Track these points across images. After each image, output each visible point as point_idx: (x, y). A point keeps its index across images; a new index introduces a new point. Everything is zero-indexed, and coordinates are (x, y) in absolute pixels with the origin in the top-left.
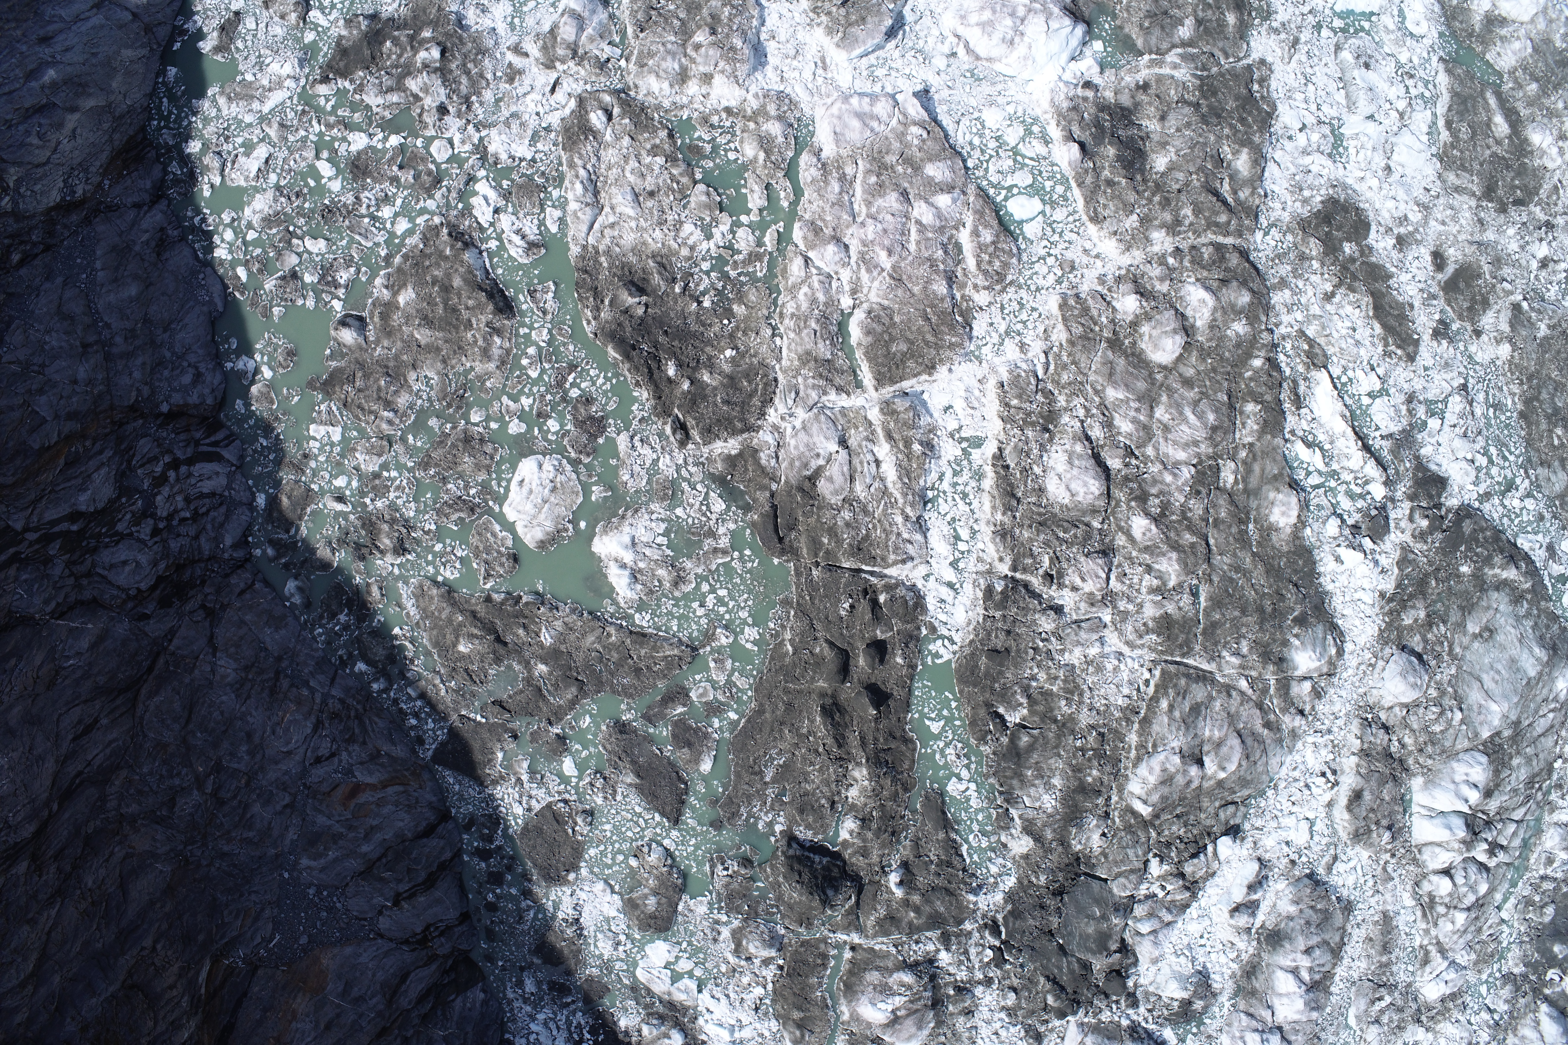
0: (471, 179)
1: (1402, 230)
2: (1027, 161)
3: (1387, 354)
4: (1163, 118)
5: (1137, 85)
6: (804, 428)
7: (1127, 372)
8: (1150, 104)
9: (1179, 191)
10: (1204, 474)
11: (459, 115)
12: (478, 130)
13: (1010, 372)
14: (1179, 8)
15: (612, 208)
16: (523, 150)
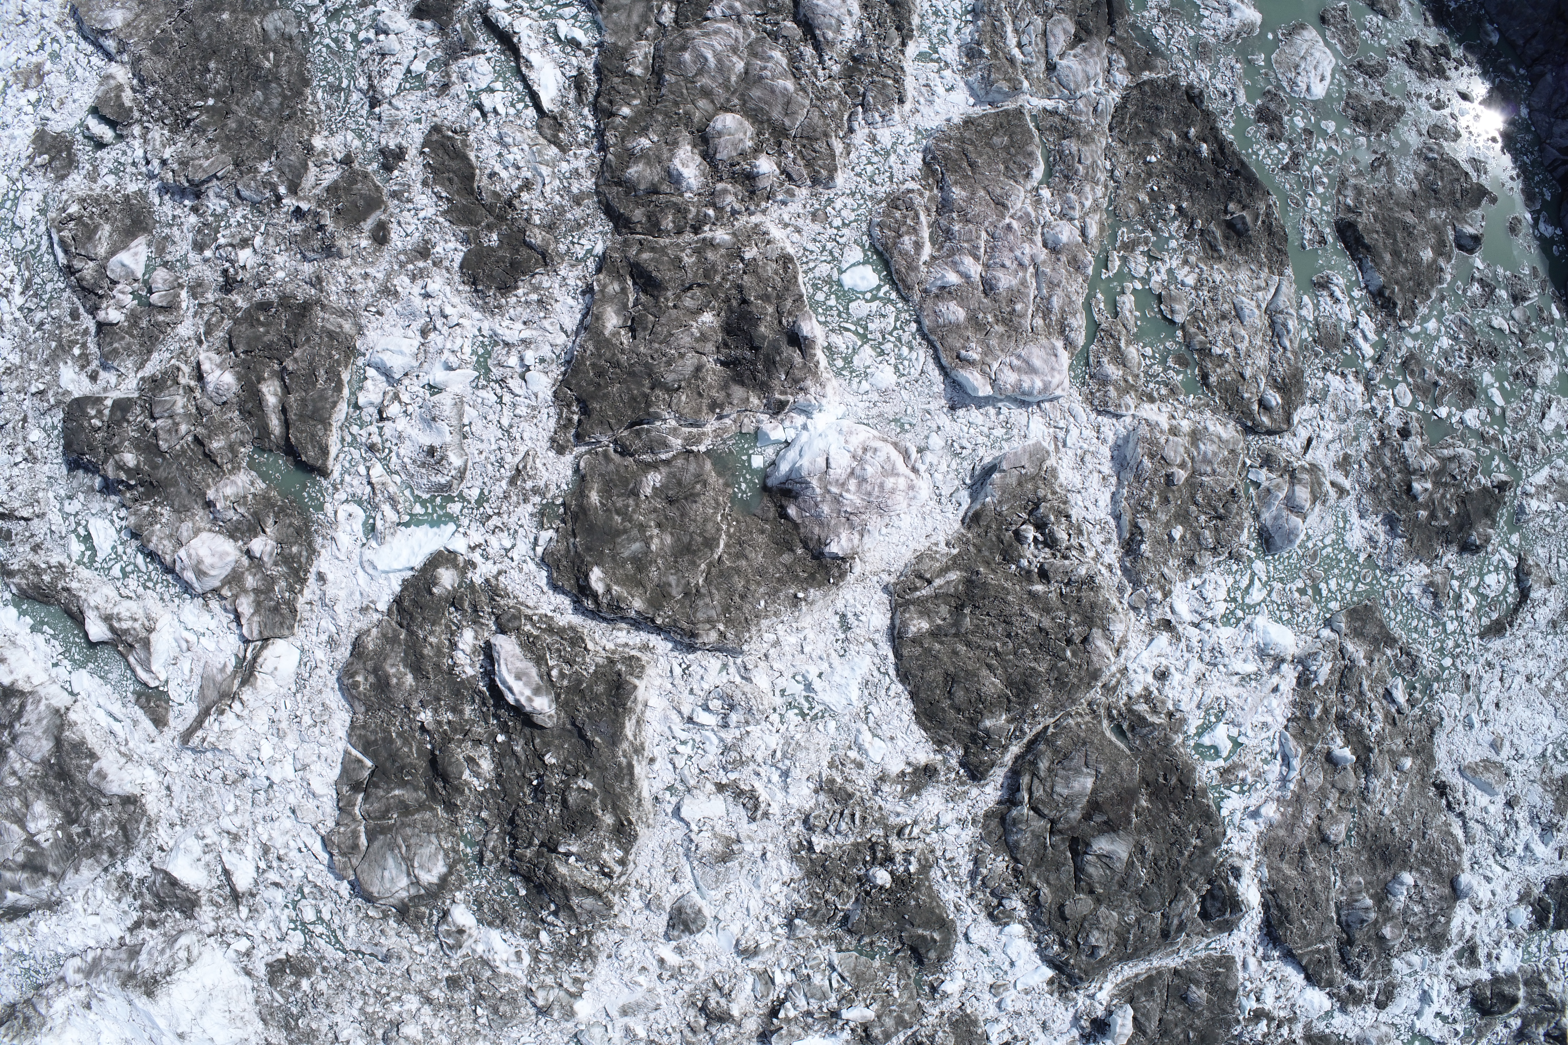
0: (1378, 360)
1: (421, 264)
2: (853, 328)
3: (465, 132)
4: (699, 368)
5: (722, 409)
6: (1089, 80)
7: (770, 105)
8: (710, 387)
9: (690, 288)
10: (694, 14)
11: (1389, 427)
12: (1373, 409)
13: (892, 111)
14: (655, 510)
15: (1259, 306)
16: (1335, 382)
